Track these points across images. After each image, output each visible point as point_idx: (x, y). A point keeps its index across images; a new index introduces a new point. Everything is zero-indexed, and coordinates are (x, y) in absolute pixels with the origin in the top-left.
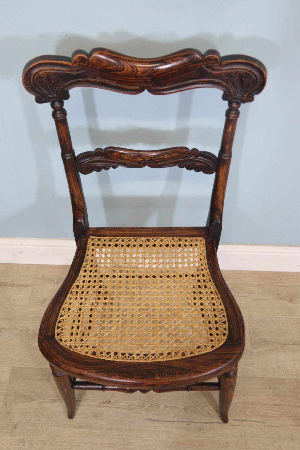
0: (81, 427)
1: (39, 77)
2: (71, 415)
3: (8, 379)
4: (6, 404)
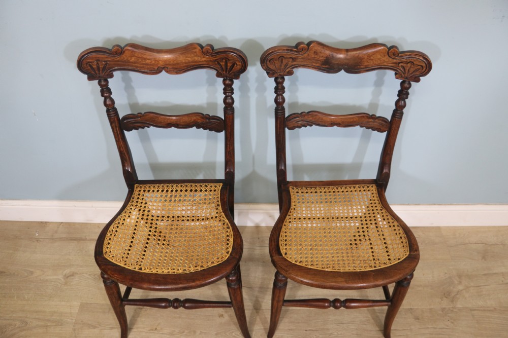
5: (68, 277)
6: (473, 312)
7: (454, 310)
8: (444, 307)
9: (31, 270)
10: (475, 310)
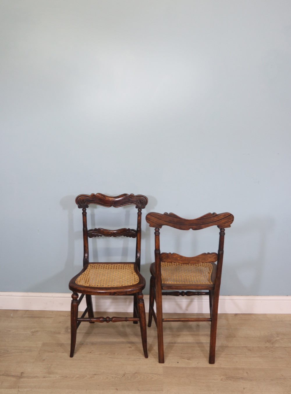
0: (76, 360)
1: (81, 200)
2: (72, 355)
3: (41, 346)
4: (39, 353)
5: (34, 332)
6: (285, 348)
7: (274, 347)
8: (267, 346)
9: (9, 330)
10: (287, 348)
